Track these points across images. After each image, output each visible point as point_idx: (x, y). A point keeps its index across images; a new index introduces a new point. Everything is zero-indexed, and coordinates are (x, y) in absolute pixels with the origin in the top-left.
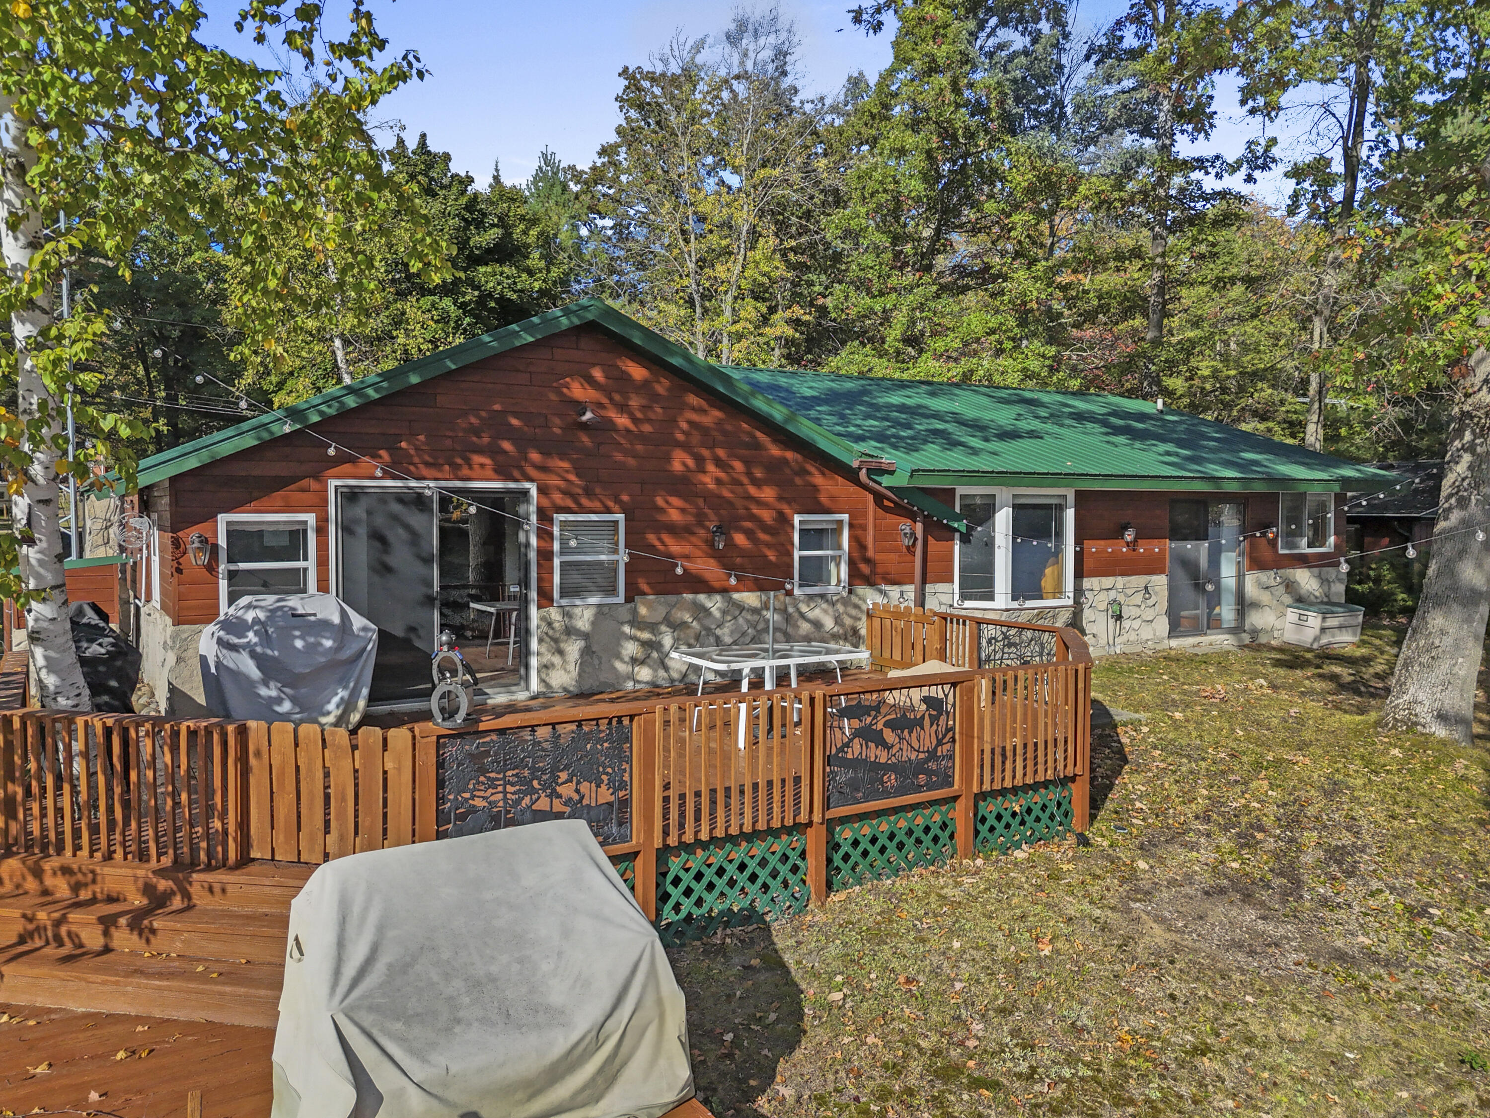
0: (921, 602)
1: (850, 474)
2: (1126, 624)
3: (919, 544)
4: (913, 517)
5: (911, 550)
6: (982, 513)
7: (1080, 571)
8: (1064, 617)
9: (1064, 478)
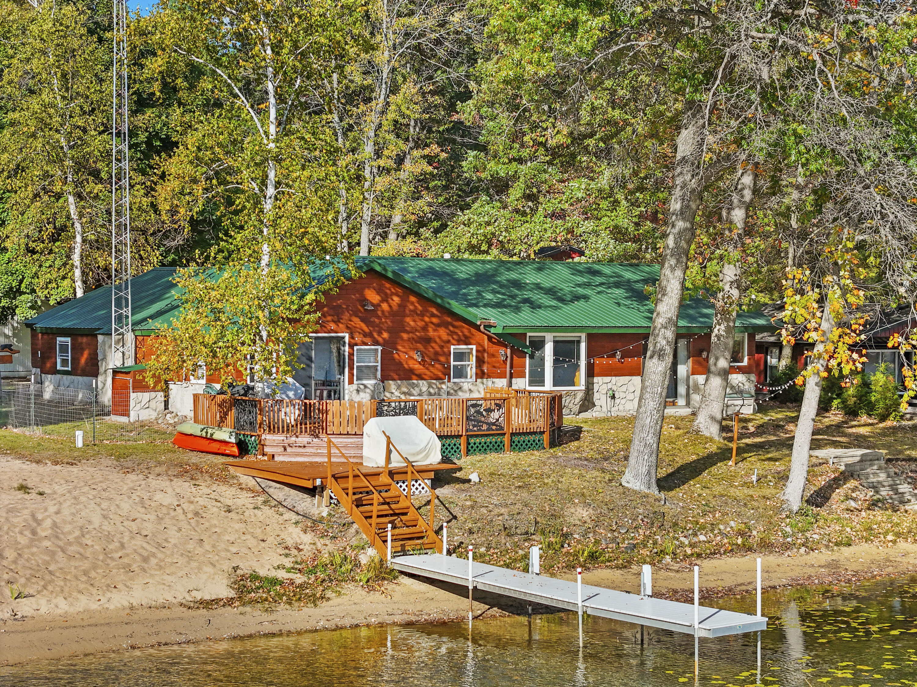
0: (510, 384)
1: (477, 327)
2: (617, 401)
3: (509, 359)
4: (506, 346)
5: (505, 362)
6: (539, 344)
7: (591, 373)
8: (580, 395)
9: (581, 328)
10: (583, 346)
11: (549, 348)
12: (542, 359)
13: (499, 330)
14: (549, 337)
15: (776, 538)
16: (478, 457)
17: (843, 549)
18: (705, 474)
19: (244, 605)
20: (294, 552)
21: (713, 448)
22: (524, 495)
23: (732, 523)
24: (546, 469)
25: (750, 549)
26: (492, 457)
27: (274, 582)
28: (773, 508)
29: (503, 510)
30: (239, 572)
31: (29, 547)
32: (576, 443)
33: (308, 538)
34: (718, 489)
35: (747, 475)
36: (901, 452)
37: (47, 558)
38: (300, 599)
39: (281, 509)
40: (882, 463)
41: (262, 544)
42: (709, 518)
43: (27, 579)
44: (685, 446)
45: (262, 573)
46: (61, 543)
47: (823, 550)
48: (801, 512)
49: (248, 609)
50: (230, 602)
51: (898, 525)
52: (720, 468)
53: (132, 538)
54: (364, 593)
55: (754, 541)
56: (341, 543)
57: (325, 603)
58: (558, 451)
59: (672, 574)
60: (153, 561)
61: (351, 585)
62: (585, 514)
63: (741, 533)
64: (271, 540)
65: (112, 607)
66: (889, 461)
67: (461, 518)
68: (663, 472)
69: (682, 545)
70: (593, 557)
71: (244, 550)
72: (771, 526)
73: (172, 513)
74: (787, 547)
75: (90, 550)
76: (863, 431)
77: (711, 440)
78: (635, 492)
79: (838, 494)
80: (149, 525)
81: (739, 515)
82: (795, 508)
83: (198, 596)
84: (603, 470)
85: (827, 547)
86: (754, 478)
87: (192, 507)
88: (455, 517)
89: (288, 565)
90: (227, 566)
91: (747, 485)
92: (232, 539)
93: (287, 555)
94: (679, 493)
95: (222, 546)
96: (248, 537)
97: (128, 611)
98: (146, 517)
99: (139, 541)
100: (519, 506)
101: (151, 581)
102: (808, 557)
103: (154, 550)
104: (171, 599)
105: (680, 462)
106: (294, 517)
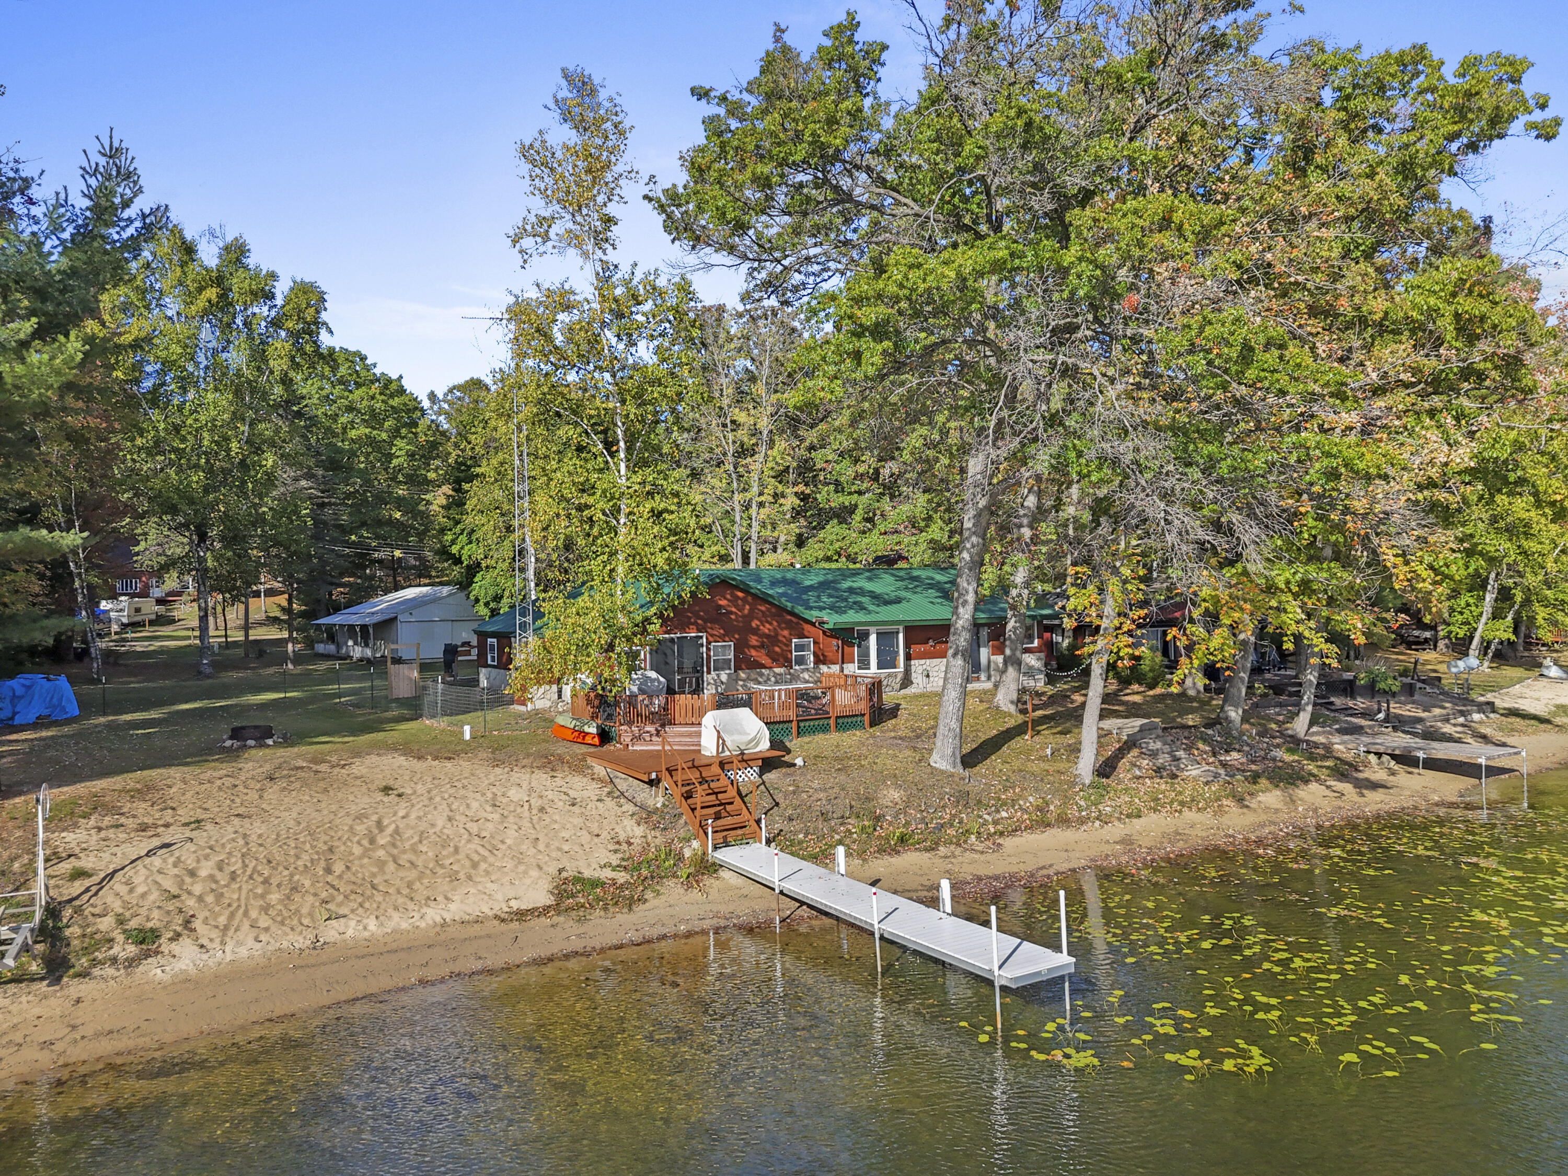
0: (842, 670)
1: (813, 624)
2: (930, 679)
3: (840, 649)
4: (838, 639)
5: (837, 651)
6: (865, 636)
7: (908, 657)
8: (900, 676)
9: (899, 622)
10: (901, 636)
11: (873, 638)
12: (868, 648)
13: (831, 626)
14: (873, 629)
15: (1073, 812)
16: (806, 739)
17: (1135, 821)
18: (1005, 748)
19: (559, 914)
20: (624, 847)
21: (1011, 723)
22: (842, 778)
23: (1031, 799)
24: (864, 750)
25: (1049, 825)
26: (819, 738)
27: (595, 883)
28: (1067, 782)
29: (822, 795)
30: (564, 874)
31: (360, 858)
32: (893, 721)
33: (639, 831)
34: (1016, 764)
35: (1043, 749)
36: (1174, 719)
37: (375, 870)
38: (616, 903)
39: (623, 800)
40: (1160, 732)
41: (596, 840)
42: (1010, 794)
43: (346, 897)
44: (987, 720)
45: (587, 874)
46: (395, 852)
47: (1116, 823)
48: (1092, 785)
49: (561, 919)
50: (545, 911)
51: (1180, 793)
52: (1017, 743)
53: (469, 841)
54: (682, 891)
55: (1051, 817)
56: (671, 834)
57: (642, 907)
58: (876, 730)
59: (976, 856)
60: (483, 866)
61: (671, 883)
62: (896, 795)
63: (1039, 809)
64: (604, 834)
65: (423, 925)
66: (1165, 729)
67: (782, 805)
68: (967, 749)
69: (985, 823)
70: (902, 840)
71: (577, 848)
72: (1066, 800)
73: (519, 810)
74: (1082, 821)
75: (423, 857)
76: (1137, 698)
77: (1010, 715)
78: (942, 772)
79: (1124, 763)
80: (490, 825)
81: (1036, 790)
82: (1087, 782)
83: (515, 905)
84: (915, 749)
85: (1119, 819)
86: (1049, 752)
87: (540, 802)
88: (777, 804)
89: (614, 863)
90: (552, 869)
91: (1043, 758)
92: (567, 836)
93: (616, 851)
94: (981, 769)
95: (555, 844)
96: (584, 832)
97: (438, 929)
98: (490, 817)
99: (475, 845)
100: (836, 790)
101: (472, 891)
102: (1103, 831)
103: (486, 854)
104: (486, 910)
105: (983, 737)
106: (630, 808)
